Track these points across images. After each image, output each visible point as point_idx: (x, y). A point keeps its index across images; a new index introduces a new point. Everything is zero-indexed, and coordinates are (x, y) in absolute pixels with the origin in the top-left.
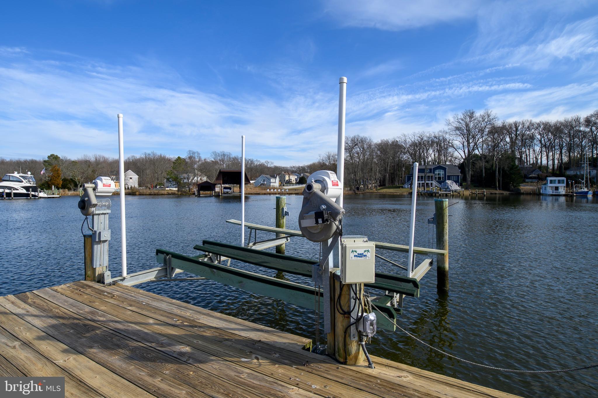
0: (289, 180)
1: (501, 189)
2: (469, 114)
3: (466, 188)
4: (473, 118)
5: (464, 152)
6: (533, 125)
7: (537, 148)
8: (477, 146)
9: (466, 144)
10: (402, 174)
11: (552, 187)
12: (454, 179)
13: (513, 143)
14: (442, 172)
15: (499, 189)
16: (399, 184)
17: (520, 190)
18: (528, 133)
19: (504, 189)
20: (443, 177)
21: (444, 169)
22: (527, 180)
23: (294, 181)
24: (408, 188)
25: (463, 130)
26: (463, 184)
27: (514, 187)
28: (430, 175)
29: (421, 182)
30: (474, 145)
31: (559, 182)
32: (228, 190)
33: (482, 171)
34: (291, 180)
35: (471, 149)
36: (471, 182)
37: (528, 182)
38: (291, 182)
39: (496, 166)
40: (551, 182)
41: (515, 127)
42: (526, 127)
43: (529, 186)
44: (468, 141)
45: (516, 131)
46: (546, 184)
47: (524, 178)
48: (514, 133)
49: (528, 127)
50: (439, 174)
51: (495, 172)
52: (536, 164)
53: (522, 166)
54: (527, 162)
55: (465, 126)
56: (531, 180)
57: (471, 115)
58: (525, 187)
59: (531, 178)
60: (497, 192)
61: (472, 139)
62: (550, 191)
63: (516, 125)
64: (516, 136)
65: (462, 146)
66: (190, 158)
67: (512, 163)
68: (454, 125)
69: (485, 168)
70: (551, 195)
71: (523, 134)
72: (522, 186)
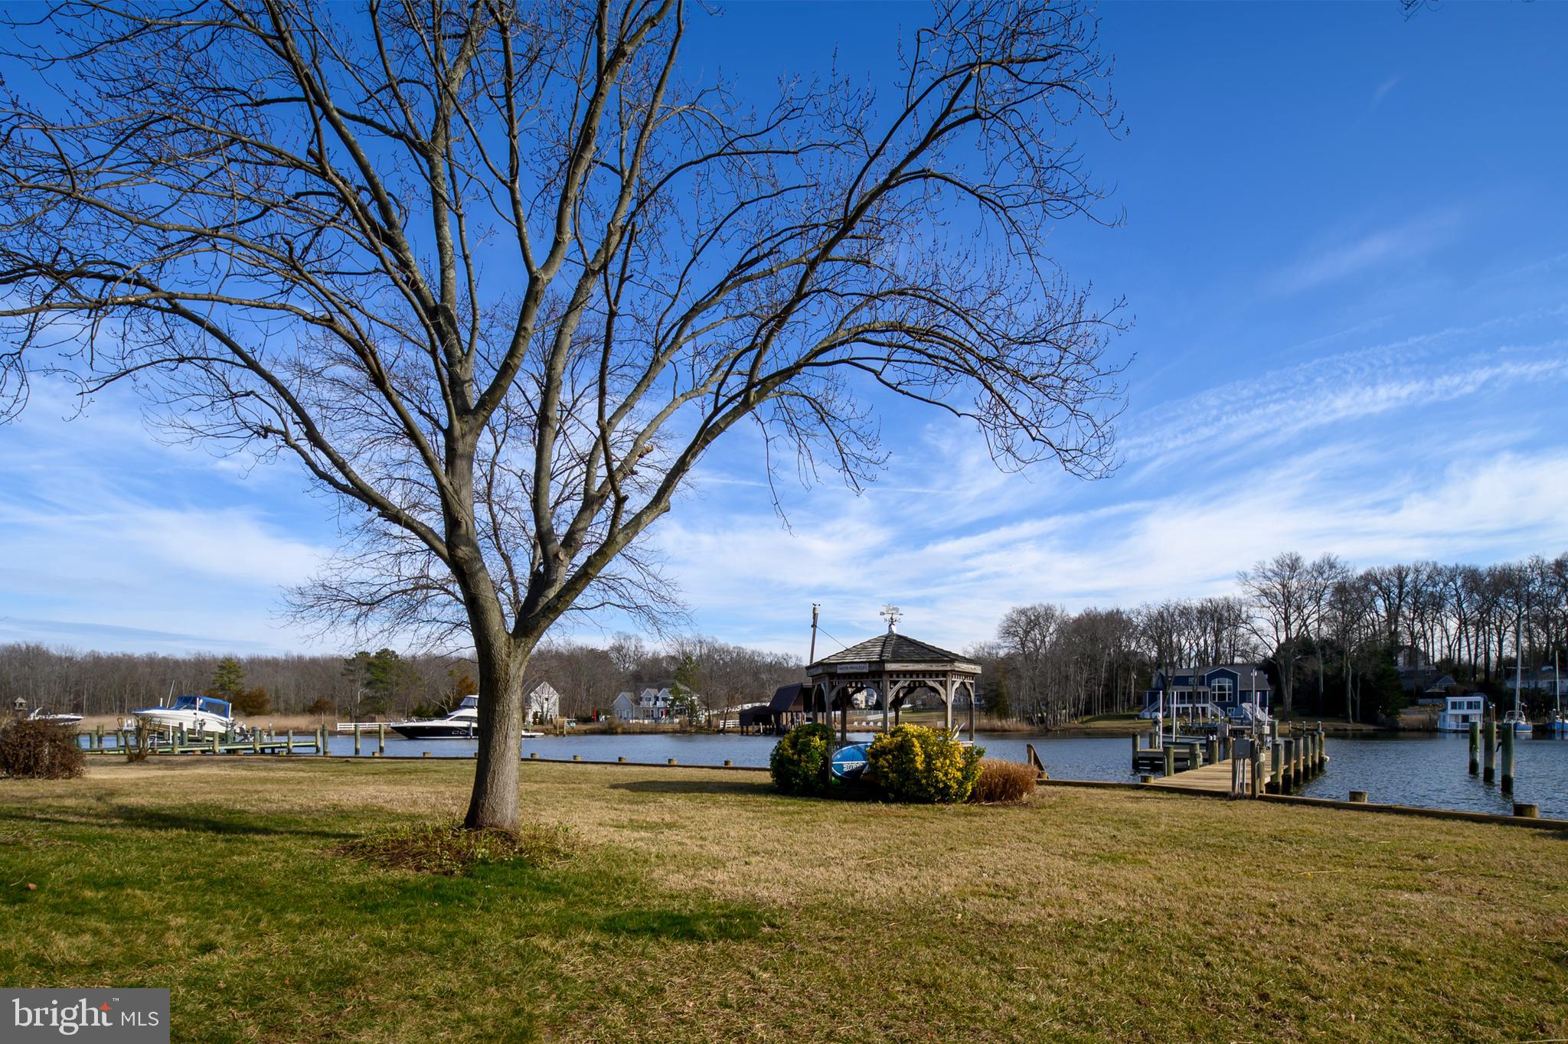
1: (1358, 718)
2: (1288, 561)
3: (1286, 719)
4: (1298, 571)
5: (1277, 639)
6: (1440, 573)
7: (1453, 624)
8: (1307, 627)
9: (1282, 623)
11: (1456, 716)
12: (1256, 698)
13: (1393, 614)
14: (1227, 683)
15: (1355, 720)
17: (1397, 723)
18: (1430, 589)
19: (1364, 721)
20: (1230, 695)
21: (1233, 677)
22: (1420, 701)
25: (1276, 595)
26: (1277, 709)
27: (1388, 716)
28: (1201, 689)
29: (1181, 706)
30: (1300, 628)
31: (1470, 705)
33: (1317, 680)
35: (1294, 634)
36: (1293, 704)
37: (1424, 705)
39: (1348, 672)
40: (1454, 706)
41: (1398, 578)
42: (1425, 577)
43: (1420, 712)
44: (1287, 618)
45: (1401, 587)
46: (1445, 710)
47: (1413, 697)
48: (1397, 591)
49: (1429, 577)
50: (1221, 688)
51: (1345, 684)
52: (1447, 662)
53: (1412, 668)
54: (1426, 655)
55: (1279, 587)
56: (1430, 700)
57: (1294, 565)
58: (1410, 717)
59: (1432, 696)
60: (1349, 726)
61: (1296, 614)
62: (1451, 724)
63: (1400, 573)
64: (1400, 597)
65: (1273, 629)
66: (619, 649)
67: (1383, 666)
68: (1256, 584)
69: (1325, 675)
70: (1455, 732)
71: (1419, 592)
72: (1405, 713)
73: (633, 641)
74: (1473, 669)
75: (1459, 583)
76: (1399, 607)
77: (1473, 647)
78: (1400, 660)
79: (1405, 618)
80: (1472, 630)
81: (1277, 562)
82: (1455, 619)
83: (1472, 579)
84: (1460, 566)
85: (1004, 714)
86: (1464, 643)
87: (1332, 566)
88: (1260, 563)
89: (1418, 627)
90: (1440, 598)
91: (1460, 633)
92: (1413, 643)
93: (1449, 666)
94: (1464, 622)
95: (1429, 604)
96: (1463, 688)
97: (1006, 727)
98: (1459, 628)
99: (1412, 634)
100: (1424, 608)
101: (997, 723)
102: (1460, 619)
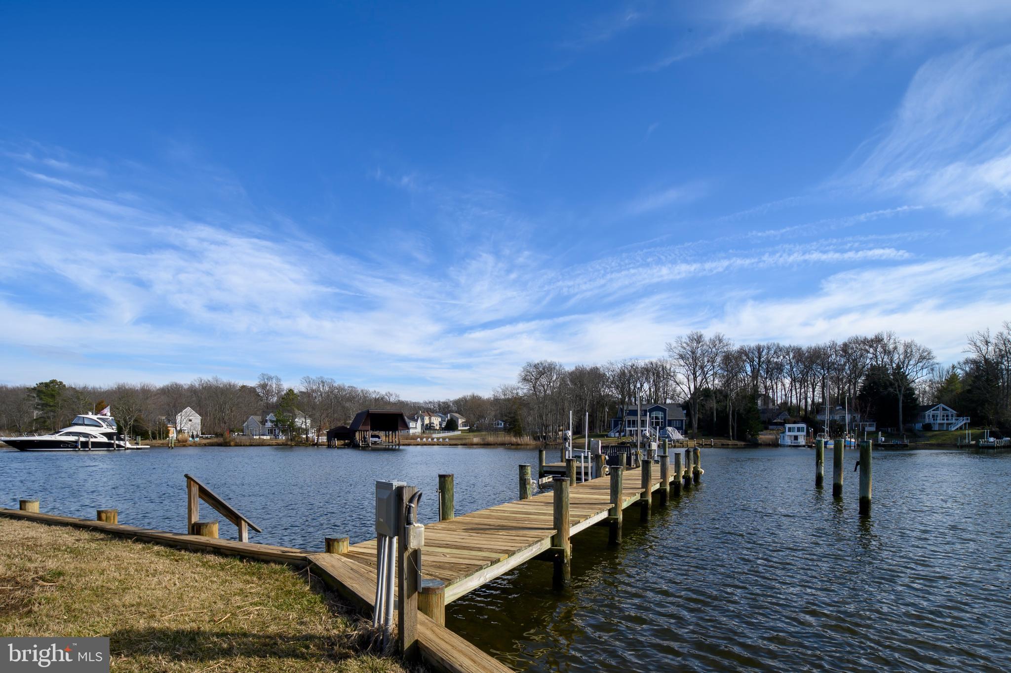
0: (430, 424)
1: (735, 438)
2: (695, 337)
3: (692, 438)
4: (701, 343)
5: (689, 388)
6: (781, 350)
7: (787, 381)
8: (706, 380)
9: (692, 377)
10: (604, 417)
11: (791, 436)
12: (676, 424)
13: (755, 374)
14: (660, 415)
15: (733, 438)
16: (600, 431)
17: (757, 440)
18: (775, 360)
19: (739, 439)
20: (662, 422)
21: (664, 411)
22: (770, 427)
23: (437, 425)
24: (615, 437)
25: (688, 358)
26: (689, 432)
27: (752, 435)
29: (632, 429)
30: (702, 380)
31: (799, 430)
32: (377, 439)
33: (712, 413)
34: (433, 423)
35: (699, 384)
36: (698, 428)
37: (772, 430)
38: (433, 426)
39: (730, 408)
40: (789, 430)
41: (758, 353)
42: (773, 352)
43: (770, 434)
44: (694, 374)
45: (760, 358)
46: (784, 432)
47: (767, 425)
48: (757, 360)
49: (775, 352)
50: (657, 418)
51: (728, 416)
52: (785, 403)
53: (766, 407)
54: (773, 401)
55: (690, 353)
56: (775, 427)
57: (699, 339)
58: (765, 437)
59: (776, 424)
60: (730, 442)
61: (700, 371)
62: (788, 441)
63: (759, 349)
64: (759, 364)
65: (687, 380)
66: (264, 386)
67: (749, 404)
68: (677, 352)
69: (717, 410)
70: (790, 446)
71: (769, 361)
72: (762, 435)
73: (274, 381)
74: (798, 407)
75: (791, 357)
76: (759, 370)
77: (798, 395)
78: (759, 402)
79: (762, 377)
80: (798, 385)
81: (689, 337)
82: (789, 378)
83: (798, 353)
84: (792, 346)
85: (518, 434)
86: (794, 392)
87: (720, 341)
88: (679, 337)
89: (769, 383)
90: (781, 365)
91: (792, 387)
92: (766, 392)
93: (786, 407)
94: (794, 380)
95: (775, 370)
96: (794, 419)
97: (519, 442)
98: (791, 383)
99: (765, 387)
100: (772, 371)
101: (514, 440)
102: (791, 377)
